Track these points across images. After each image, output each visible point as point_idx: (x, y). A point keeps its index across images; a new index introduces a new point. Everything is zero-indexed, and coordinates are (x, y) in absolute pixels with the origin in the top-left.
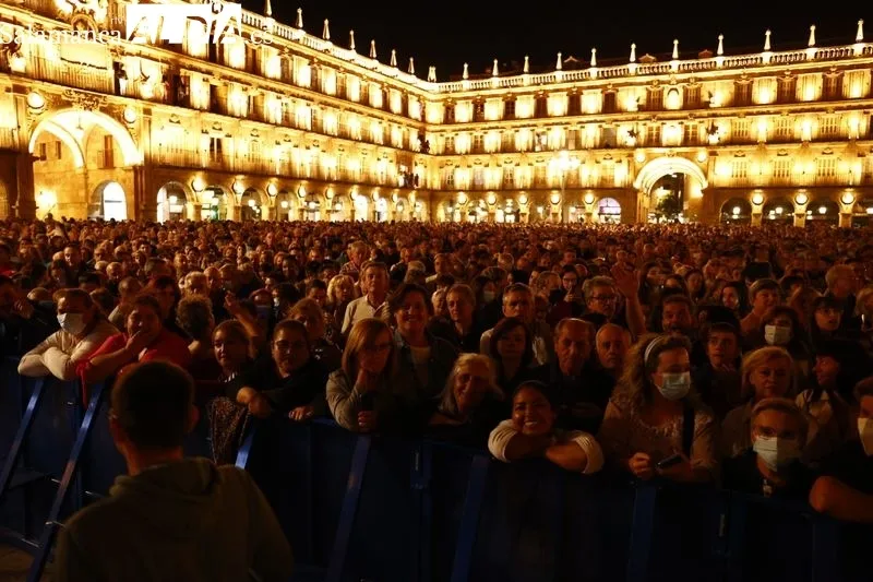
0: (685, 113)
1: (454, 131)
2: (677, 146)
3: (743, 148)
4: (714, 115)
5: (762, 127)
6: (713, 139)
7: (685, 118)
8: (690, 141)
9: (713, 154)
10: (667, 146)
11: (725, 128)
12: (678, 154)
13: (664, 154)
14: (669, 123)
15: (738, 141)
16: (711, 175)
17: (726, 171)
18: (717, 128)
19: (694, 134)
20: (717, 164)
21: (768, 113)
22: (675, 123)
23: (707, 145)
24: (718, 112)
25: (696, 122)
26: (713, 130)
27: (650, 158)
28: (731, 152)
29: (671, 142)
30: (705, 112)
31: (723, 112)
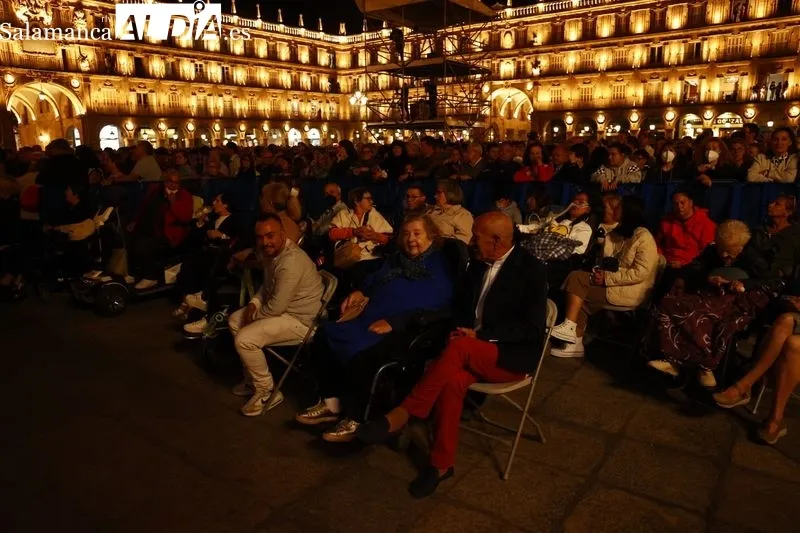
0: (516, 52)
1: (358, 73)
2: (511, 79)
3: (557, 79)
4: (537, 52)
5: (571, 60)
6: (536, 72)
7: (517, 55)
8: (521, 73)
9: (536, 84)
10: (504, 79)
11: (544, 62)
12: (513, 86)
13: (502, 86)
14: (506, 60)
15: (555, 73)
16: (535, 102)
17: (545, 98)
18: (539, 63)
19: (524, 67)
20: (540, 91)
21: (576, 48)
22: (510, 60)
23: (532, 77)
24: (541, 49)
25: (524, 58)
26: (536, 65)
27: (492, 90)
28: (550, 82)
29: (508, 74)
30: (531, 50)
31: (543, 49)
